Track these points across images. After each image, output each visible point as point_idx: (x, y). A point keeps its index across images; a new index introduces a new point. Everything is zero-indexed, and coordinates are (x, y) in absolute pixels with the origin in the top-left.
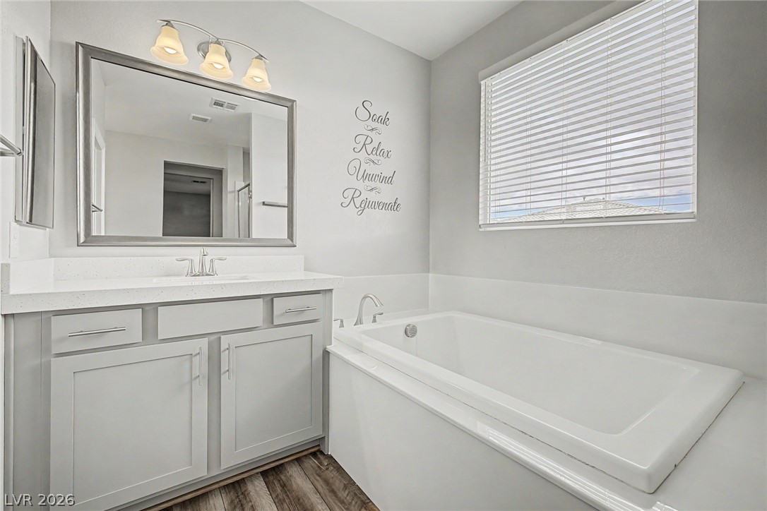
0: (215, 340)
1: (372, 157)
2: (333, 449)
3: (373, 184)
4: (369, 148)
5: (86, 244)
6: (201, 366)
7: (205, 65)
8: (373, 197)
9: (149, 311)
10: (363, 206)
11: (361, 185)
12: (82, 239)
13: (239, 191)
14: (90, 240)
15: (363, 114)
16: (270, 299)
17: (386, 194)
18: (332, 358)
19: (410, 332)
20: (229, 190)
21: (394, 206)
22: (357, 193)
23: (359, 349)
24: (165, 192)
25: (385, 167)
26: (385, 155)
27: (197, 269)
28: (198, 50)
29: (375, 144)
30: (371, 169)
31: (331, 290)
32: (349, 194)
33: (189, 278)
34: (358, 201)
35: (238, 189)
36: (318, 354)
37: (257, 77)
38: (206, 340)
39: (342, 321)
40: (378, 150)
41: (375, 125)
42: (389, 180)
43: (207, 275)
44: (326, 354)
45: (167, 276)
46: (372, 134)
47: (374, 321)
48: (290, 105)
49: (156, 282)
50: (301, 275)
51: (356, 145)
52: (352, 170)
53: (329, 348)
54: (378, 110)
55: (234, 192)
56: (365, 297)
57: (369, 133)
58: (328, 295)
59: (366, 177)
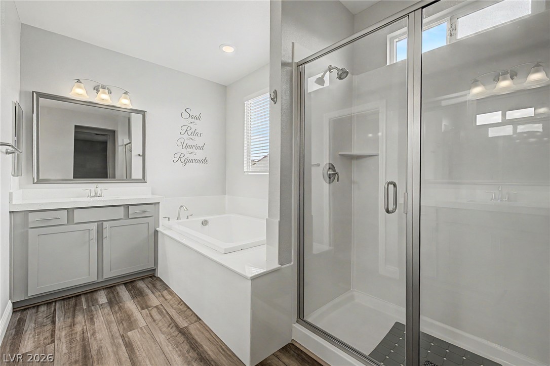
0: (100, 224)
1: (191, 137)
2: (159, 274)
3: (190, 150)
4: (189, 132)
5: (37, 183)
6: (94, 235)
7: (97, 98)
8: (191, 157)
9: (70, 211)
10: (186, 161)
11: (184, 151)
12: (36, 181)
13: (126, 145)
14: (39, 181)
15: (186, 115)
16: (127, 207)
17: (199, 155)
18: (159, 234)
19: (205, 223)
20: (119, 144)
21: (205, 161)
22: (183, 155)
23: (170, 229)
24: (75, 140)
25: (198, 141)
26: (199, 135)
27: (93, 194)
28: (94, 89)
29: (193, 130)
30: (190, 143)
31: (159, 203)
32: (178, 156)
33: (89, 198)
34: (183, 159)
35: (125, 144)
36: (152, 231)
37: (125, 103)
38: (96, 224)
39: (169, 218)
40: (195, 133)
41: (193, 120)
42: (202, 148)
43: (98, 197)
44: (156, 232)
45: (77, 197)
46: (191, 125)
47: (188, 218)
48: (143, 113)
49: (72, 200)
50: (150, 196)
51: (181, 131)
52: (179, 143)
53: (158, 229)
54: (194, 113)
55: (123, 145)
56: (181, 206)
57: (189, 125)
58: (157, 205)
59: (187, 146)
